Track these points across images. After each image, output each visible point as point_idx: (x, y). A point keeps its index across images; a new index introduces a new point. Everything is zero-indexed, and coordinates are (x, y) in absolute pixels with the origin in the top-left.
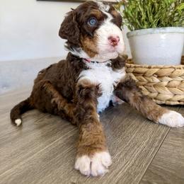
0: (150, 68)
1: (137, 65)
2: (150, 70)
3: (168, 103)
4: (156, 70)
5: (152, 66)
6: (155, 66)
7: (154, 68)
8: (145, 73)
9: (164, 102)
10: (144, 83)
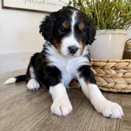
0: (108, 62)
1: (96, 60)
2: (109, 63)
3: (123, 91)
4: (114, 64)
5: (110, 61)
6: (113, 60)
7: (112, 62)
8: (104, 66)
9: (119, 91)
10: (102, 75)
